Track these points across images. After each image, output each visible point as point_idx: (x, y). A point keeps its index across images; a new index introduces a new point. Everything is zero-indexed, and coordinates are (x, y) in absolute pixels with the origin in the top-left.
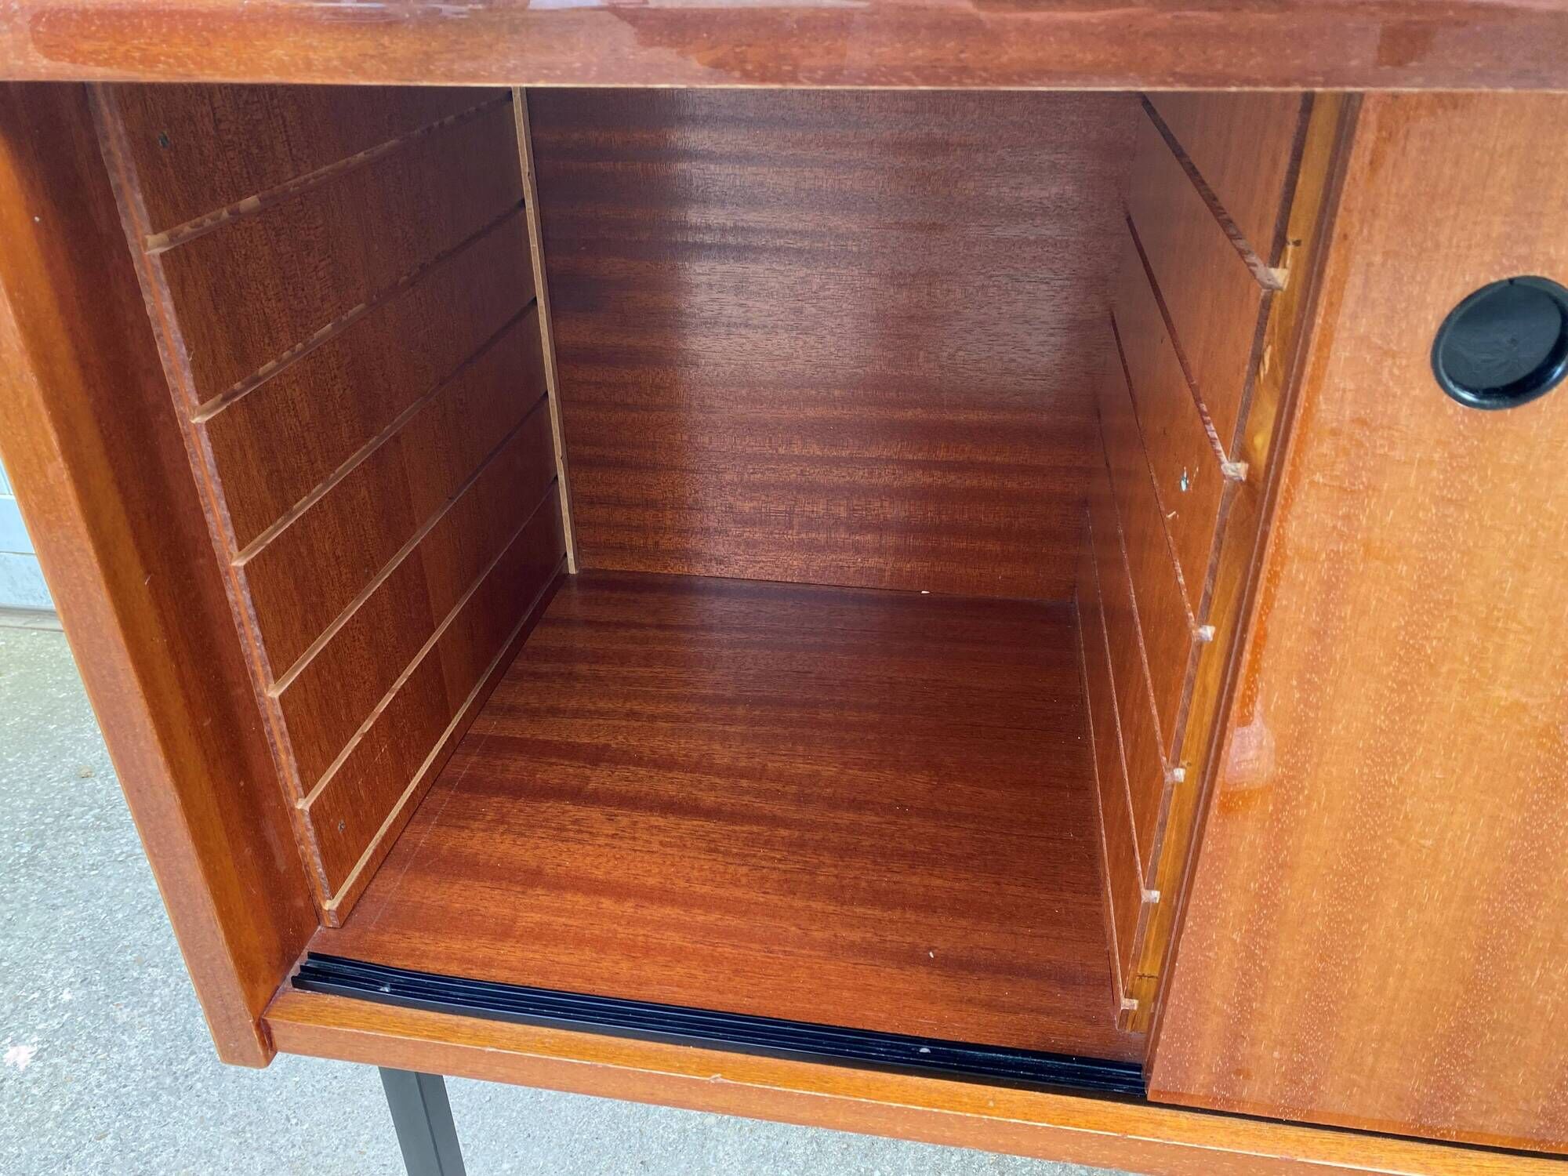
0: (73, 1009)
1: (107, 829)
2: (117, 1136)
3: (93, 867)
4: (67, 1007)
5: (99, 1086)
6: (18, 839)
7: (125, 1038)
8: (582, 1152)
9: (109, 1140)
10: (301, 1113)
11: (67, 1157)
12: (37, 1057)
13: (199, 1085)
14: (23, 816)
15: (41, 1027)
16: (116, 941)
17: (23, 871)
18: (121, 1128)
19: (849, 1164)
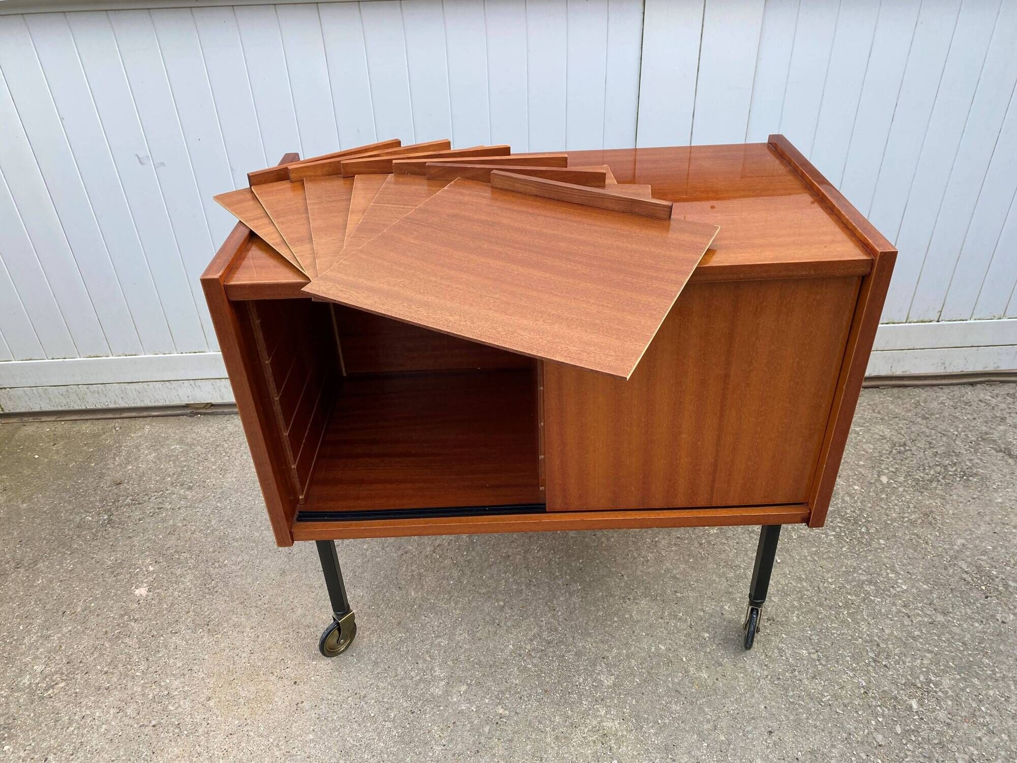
0: (156, 573)
1: (139, 504)
2: (194, 611)
3: (140, 520)
4: (153, 572)
5: (179, 596)
6: (100, 514)
7: (183, 579)
8: (376, 588)
9: (191, 613)
10: (264, 593)
11: (177, 621)
12: (149, 591)
13: (220, 590)
14: (97, 504)
15: (146, 580)
16: (163, 546)
17: (109, 525)
18: (194, 609)
19: (474, 576)
